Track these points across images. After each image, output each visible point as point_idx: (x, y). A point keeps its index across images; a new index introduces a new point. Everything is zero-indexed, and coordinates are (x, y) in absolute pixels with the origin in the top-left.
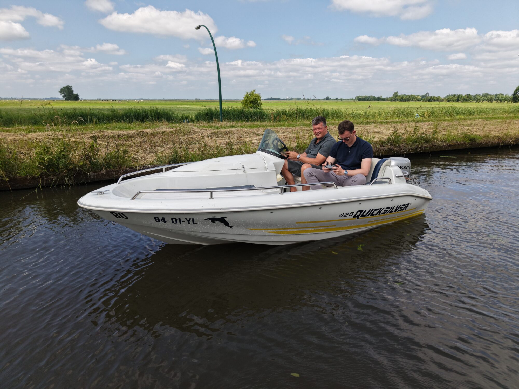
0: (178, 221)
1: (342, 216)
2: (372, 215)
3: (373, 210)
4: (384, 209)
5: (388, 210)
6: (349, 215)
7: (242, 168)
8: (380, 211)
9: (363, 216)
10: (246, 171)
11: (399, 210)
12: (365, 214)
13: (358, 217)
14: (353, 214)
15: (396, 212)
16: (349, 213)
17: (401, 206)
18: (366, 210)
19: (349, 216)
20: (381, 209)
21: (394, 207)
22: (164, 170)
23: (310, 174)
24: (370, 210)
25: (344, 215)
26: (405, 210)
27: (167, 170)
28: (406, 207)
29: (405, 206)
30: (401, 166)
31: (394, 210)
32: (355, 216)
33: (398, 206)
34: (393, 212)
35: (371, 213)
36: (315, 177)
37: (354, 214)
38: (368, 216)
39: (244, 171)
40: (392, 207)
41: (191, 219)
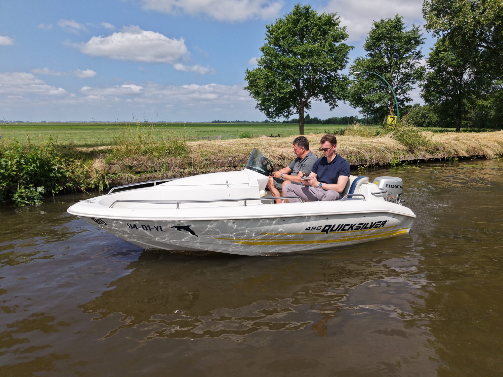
0: (148, 228)
1: (308, 230)
2: (343, 230)
3: (343, 225)
4: (356, 225)
5: (361, 226)
6: (316, 228)
7: (226, 183)
8: (351, 227)
9: (332, 230)
10: (229, 186)
11: (375, 227)
12: (334, 228)
13: (327, 231)
14: (320, 228)
15: (372, 228)
16: (316, 227)
17: (376, 223)
18: (334, 225)
19: (317, 230)
20: (352, 224)
21: (368, 224)
22: (155, 184)
23: (289, 189)
24: (339, 225)
25: (311, 229)
26: (382, 227)
27: (158, 184)
28: (383, 225)
29: (382, 223)
30: (390, 185)
31: (369, 226)
32: (323, 230)
33: (372, 223)
34: (368, 229)
35: (342, 228)
36: (294, 193)
37: (322, 228)
38: (338, 231)
39: (228, 187)
40: (365, 224)
41: (159, 227)
